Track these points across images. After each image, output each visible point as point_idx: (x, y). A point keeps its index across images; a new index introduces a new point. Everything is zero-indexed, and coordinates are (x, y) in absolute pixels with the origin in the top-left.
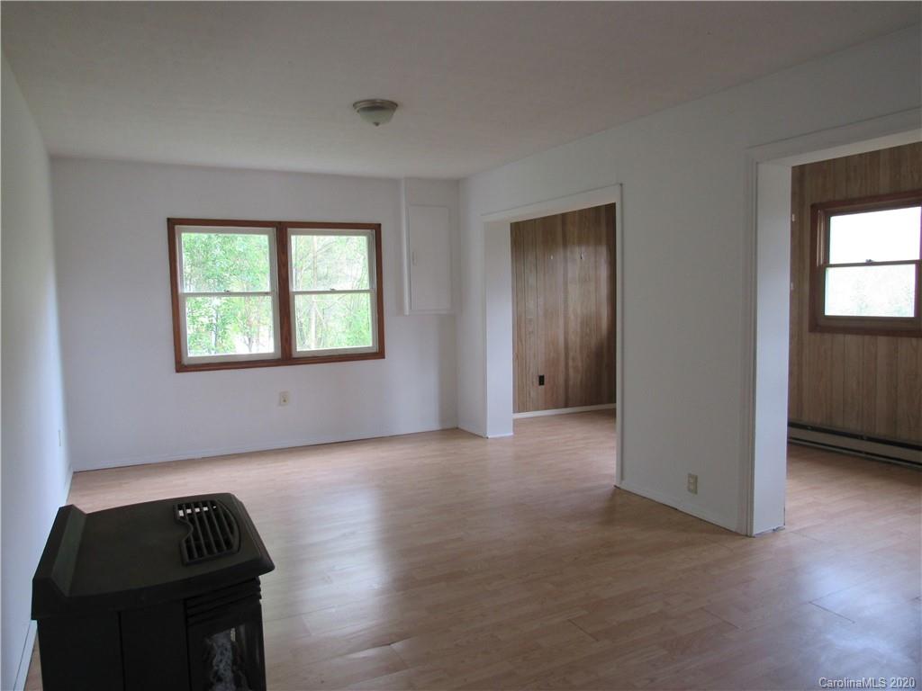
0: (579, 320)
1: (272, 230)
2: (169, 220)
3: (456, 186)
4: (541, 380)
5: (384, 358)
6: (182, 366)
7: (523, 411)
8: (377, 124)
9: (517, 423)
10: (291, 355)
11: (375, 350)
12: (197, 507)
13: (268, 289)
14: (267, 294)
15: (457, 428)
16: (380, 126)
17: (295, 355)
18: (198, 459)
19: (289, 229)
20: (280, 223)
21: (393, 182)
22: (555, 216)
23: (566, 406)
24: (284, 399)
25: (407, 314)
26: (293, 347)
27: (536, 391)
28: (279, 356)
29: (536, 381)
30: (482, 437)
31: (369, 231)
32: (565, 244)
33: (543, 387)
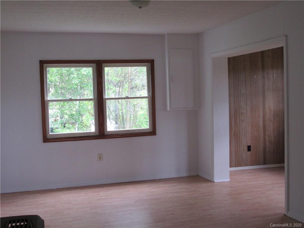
0: (272, 113)
1: (94, 65)
2: (40, 61)
3: (197, 37)
4: (249, 148)
5: (155, 135)
6: (46, 139)
7: (238, 166)
8: (140, 8)
9: (232, 174)
10: (104, 133)
11: (151, 131)
12: (18, 222)
13: (91, 97)
14: (91, 99)
15: (198, 175)
16: (142, 9)
17: (106, 133)
18: (54, 189)
19: (103, 64)
20: (98, 61)
21: (160, 37)
22: (257, 53)
23: (265, 164)
24: (100, 158)
25: (169, 110)
26: (105, 129)
27: (246, 155)
28: (97, 134)
29: (246, 149)
30: (211, 181)
31: (148, 64)
32: (263, 69)
33: (250, 152)
